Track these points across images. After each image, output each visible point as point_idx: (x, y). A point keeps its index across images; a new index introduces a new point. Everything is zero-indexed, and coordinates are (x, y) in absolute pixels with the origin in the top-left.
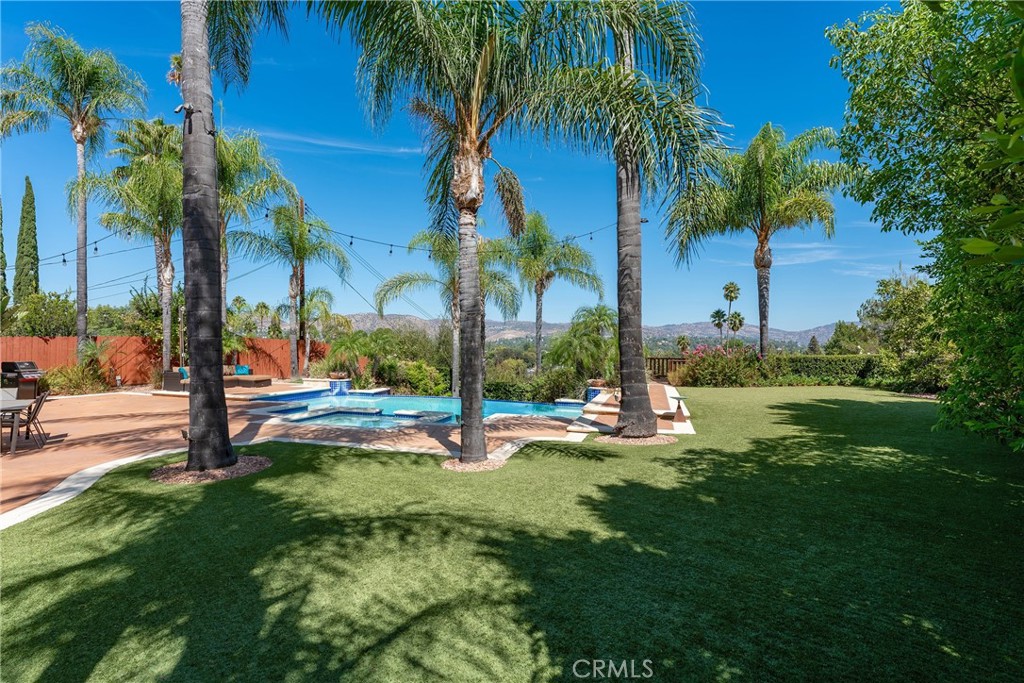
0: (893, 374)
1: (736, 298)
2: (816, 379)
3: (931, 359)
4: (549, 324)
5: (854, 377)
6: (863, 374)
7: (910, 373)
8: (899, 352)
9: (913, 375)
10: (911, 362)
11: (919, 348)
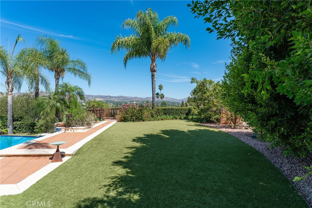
0: (196, 115)
1: (162, 89)
2: (172, 117)
3: (208, 109)
4: (111, 96)
5: (185, 116)
6: (187, 114)
7: (201, 115)
8: (198, 106)
9: (202, 116)
10: (202, 110)
11: (204, 105)
